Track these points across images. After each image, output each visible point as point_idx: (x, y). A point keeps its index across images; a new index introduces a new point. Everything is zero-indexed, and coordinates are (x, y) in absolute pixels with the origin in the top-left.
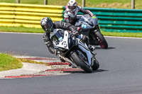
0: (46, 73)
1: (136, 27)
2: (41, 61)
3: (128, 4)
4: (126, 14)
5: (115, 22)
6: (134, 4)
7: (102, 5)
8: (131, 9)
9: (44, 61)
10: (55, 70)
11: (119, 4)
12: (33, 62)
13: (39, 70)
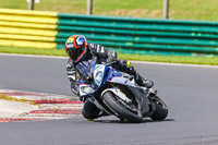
0: (30, 117)
1: (169, 47)
2: (22, 97)
3: (158, 11)
4: (155, 27)
5: (137, 39)
6: (168, 11)
7: (118, 11)
8: (163, 19)
9: (27, 98)
10: (44, 112)
11: (144, 12)
12: (11, 99)
13: (20, 112)
